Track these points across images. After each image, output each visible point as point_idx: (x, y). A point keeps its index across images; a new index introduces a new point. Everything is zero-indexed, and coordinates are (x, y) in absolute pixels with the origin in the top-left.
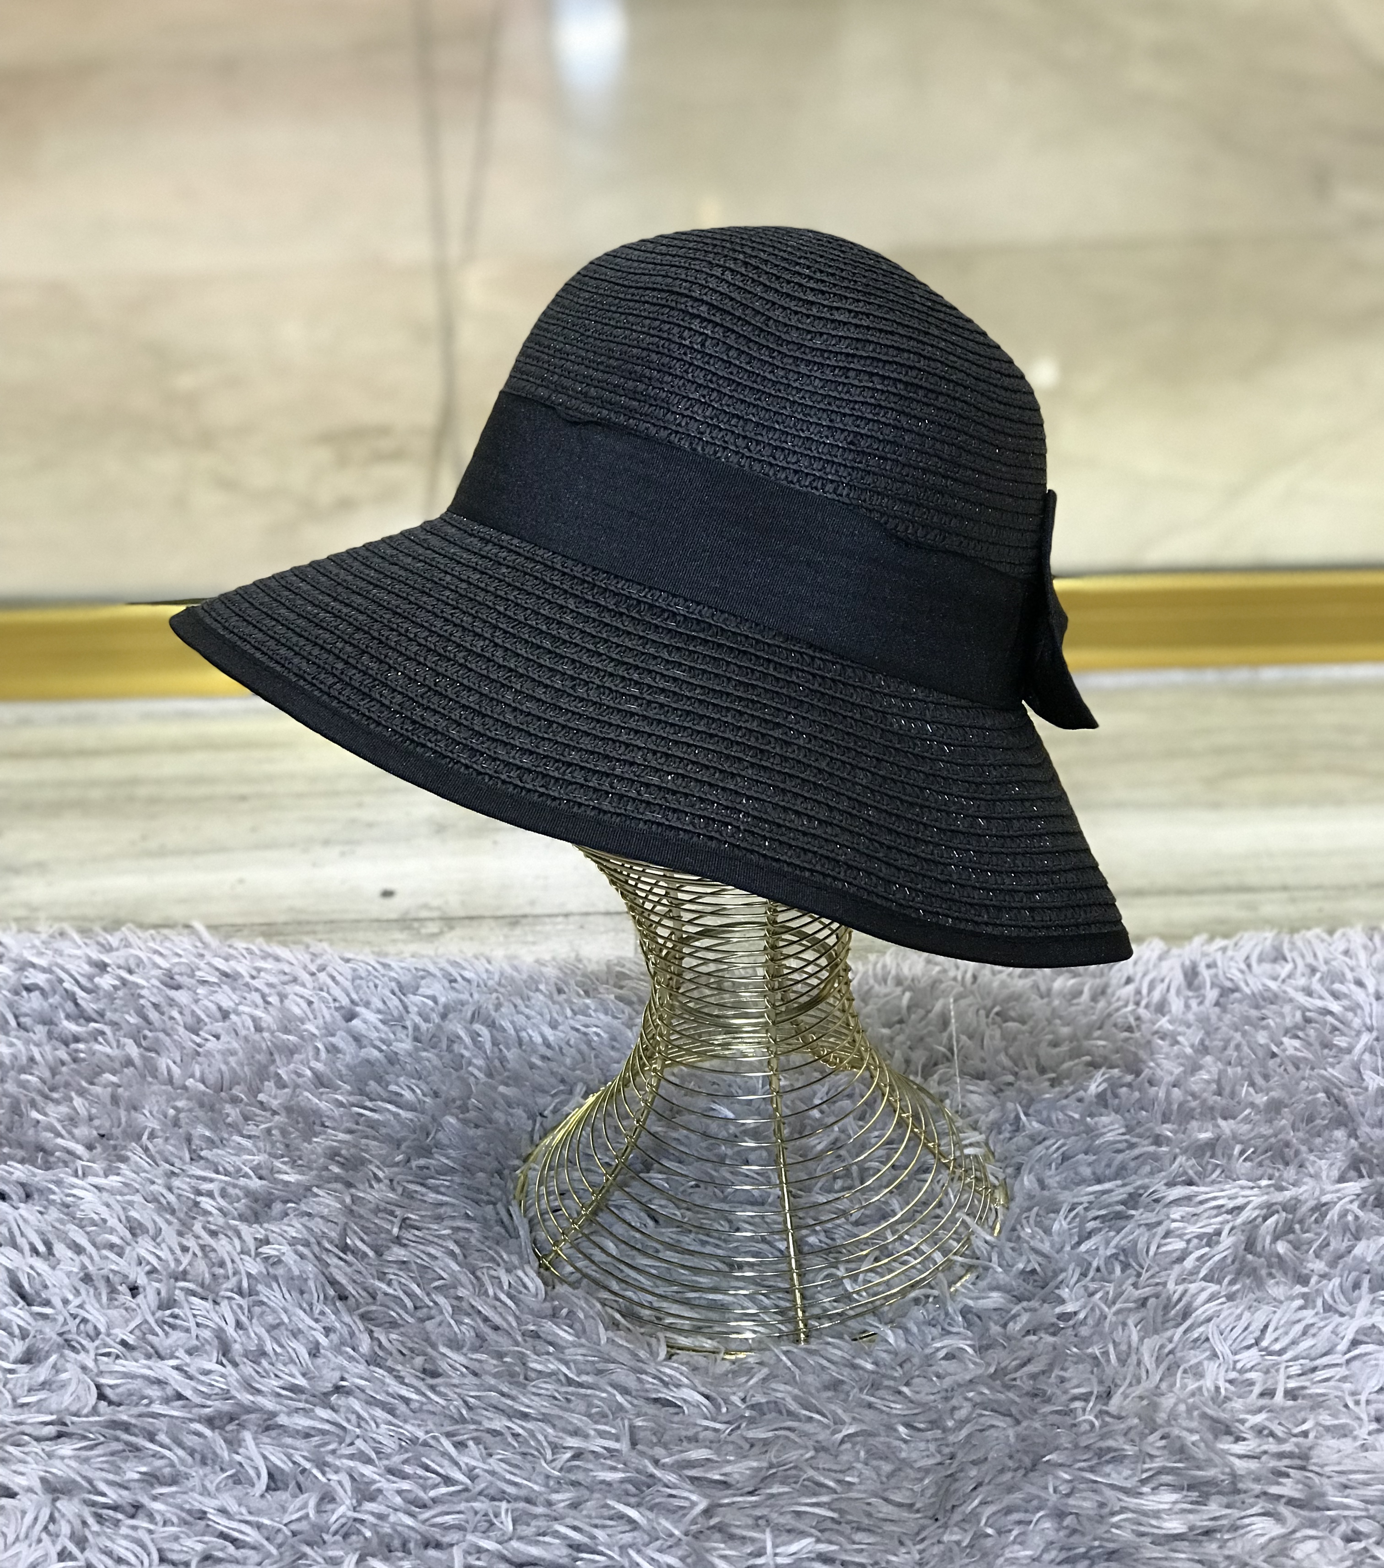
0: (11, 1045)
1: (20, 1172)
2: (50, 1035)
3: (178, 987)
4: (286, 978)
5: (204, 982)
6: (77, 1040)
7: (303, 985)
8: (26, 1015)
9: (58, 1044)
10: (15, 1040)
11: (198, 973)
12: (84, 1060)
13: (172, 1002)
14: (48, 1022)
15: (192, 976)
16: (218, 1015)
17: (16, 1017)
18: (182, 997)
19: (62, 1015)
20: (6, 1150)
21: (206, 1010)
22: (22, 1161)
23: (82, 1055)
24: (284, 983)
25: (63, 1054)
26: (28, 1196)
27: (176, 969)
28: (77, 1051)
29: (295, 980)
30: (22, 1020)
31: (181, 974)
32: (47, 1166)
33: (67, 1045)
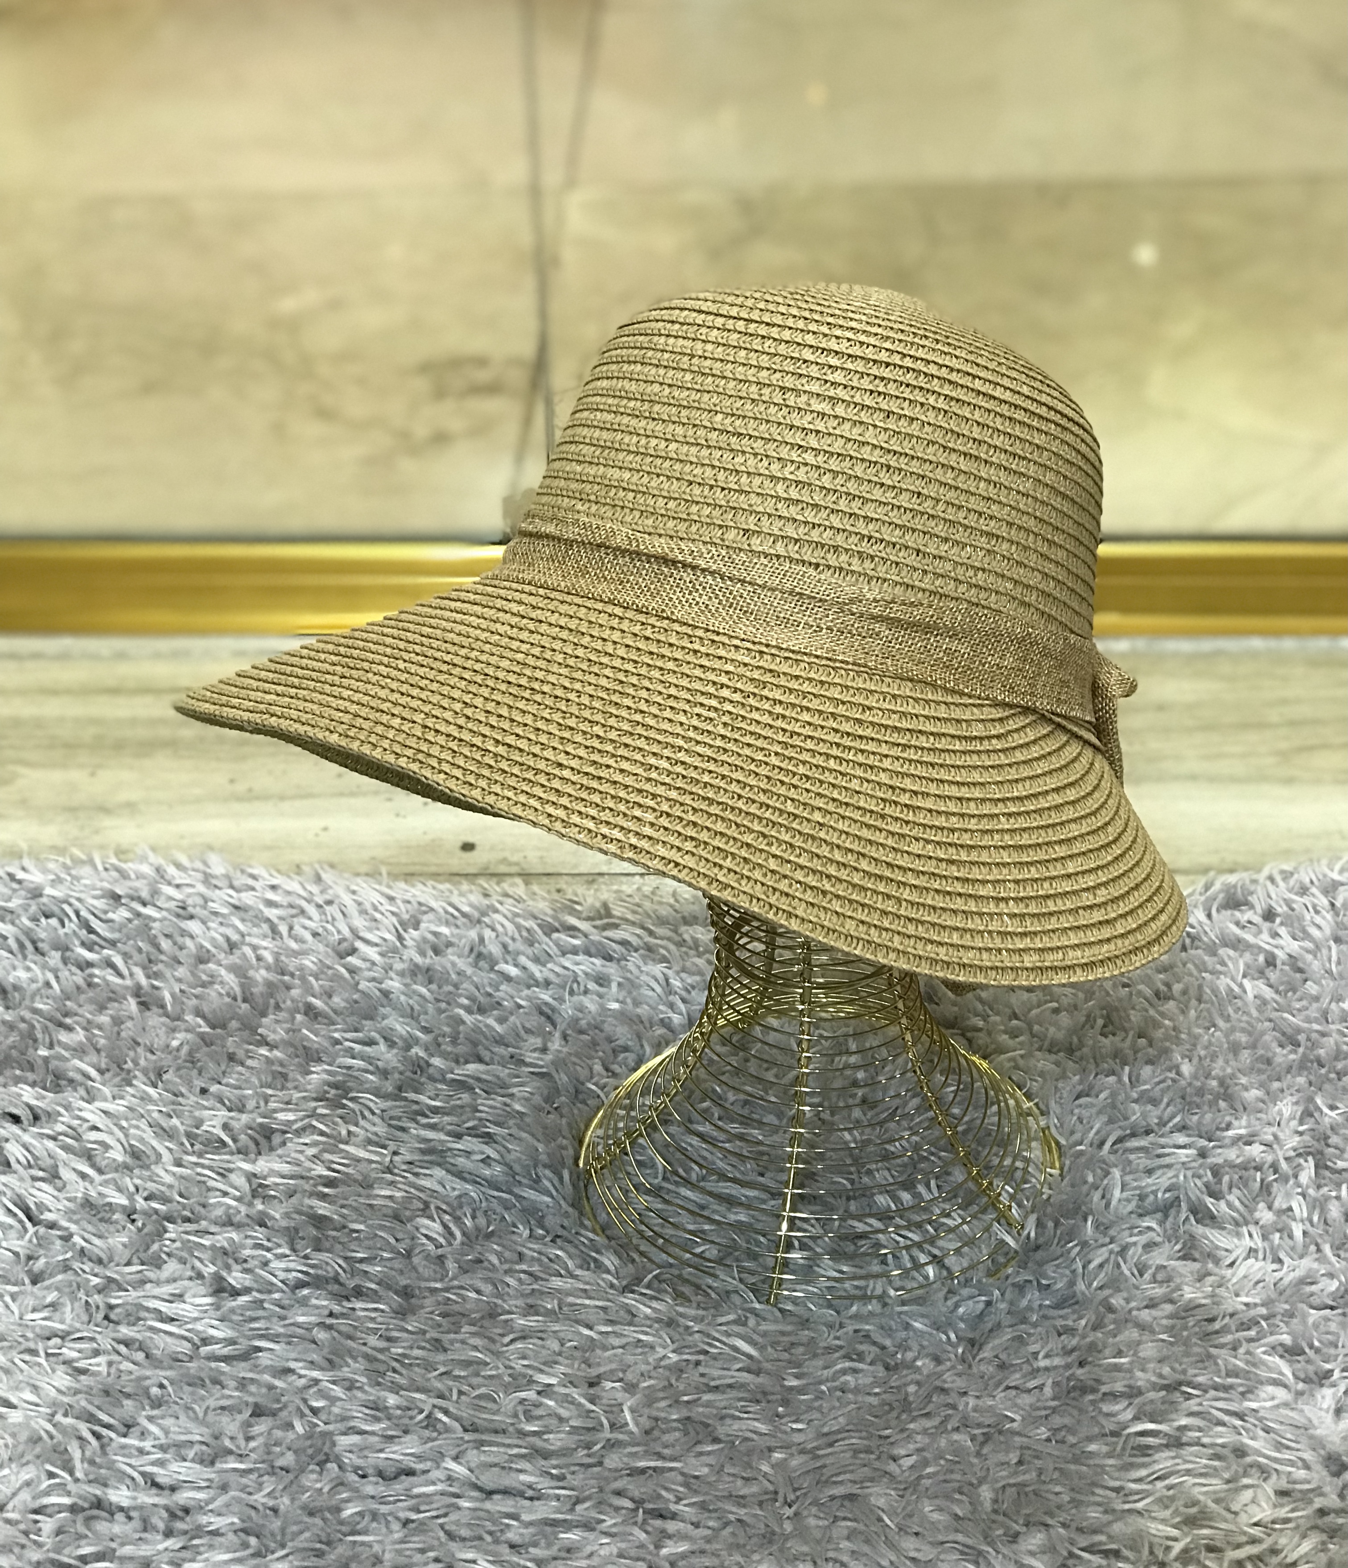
0: (28, 969)
1: (28, 1094)
2: (65, 960)
3: (191, 917)
4: (294, 911)
5: (216, 914)
6: (90, 964)
7: (310, 919)
8: (43, 941)
9: (74, 969)
10: (32, 966)
11: (211, 904)
12: (98, 985)
13: (184, 933)
14: (64, 948)
15: (204, 907)
16: (225, 946)
17: (34, 942)
18: (193, 926)
19: (77, 942)
20: (18, 1072)
21: (213, 940)
22: (33, 1085)
23: (96, 980)
24: (293, 916)
25: (79, 978)
26: (36, 1118)
27: (190, 901)
28: (92, 976)
29: (303, 912)
30: (40, 945)
31: (194, 906)
32: (57, 1089)
33: (82, 970)
